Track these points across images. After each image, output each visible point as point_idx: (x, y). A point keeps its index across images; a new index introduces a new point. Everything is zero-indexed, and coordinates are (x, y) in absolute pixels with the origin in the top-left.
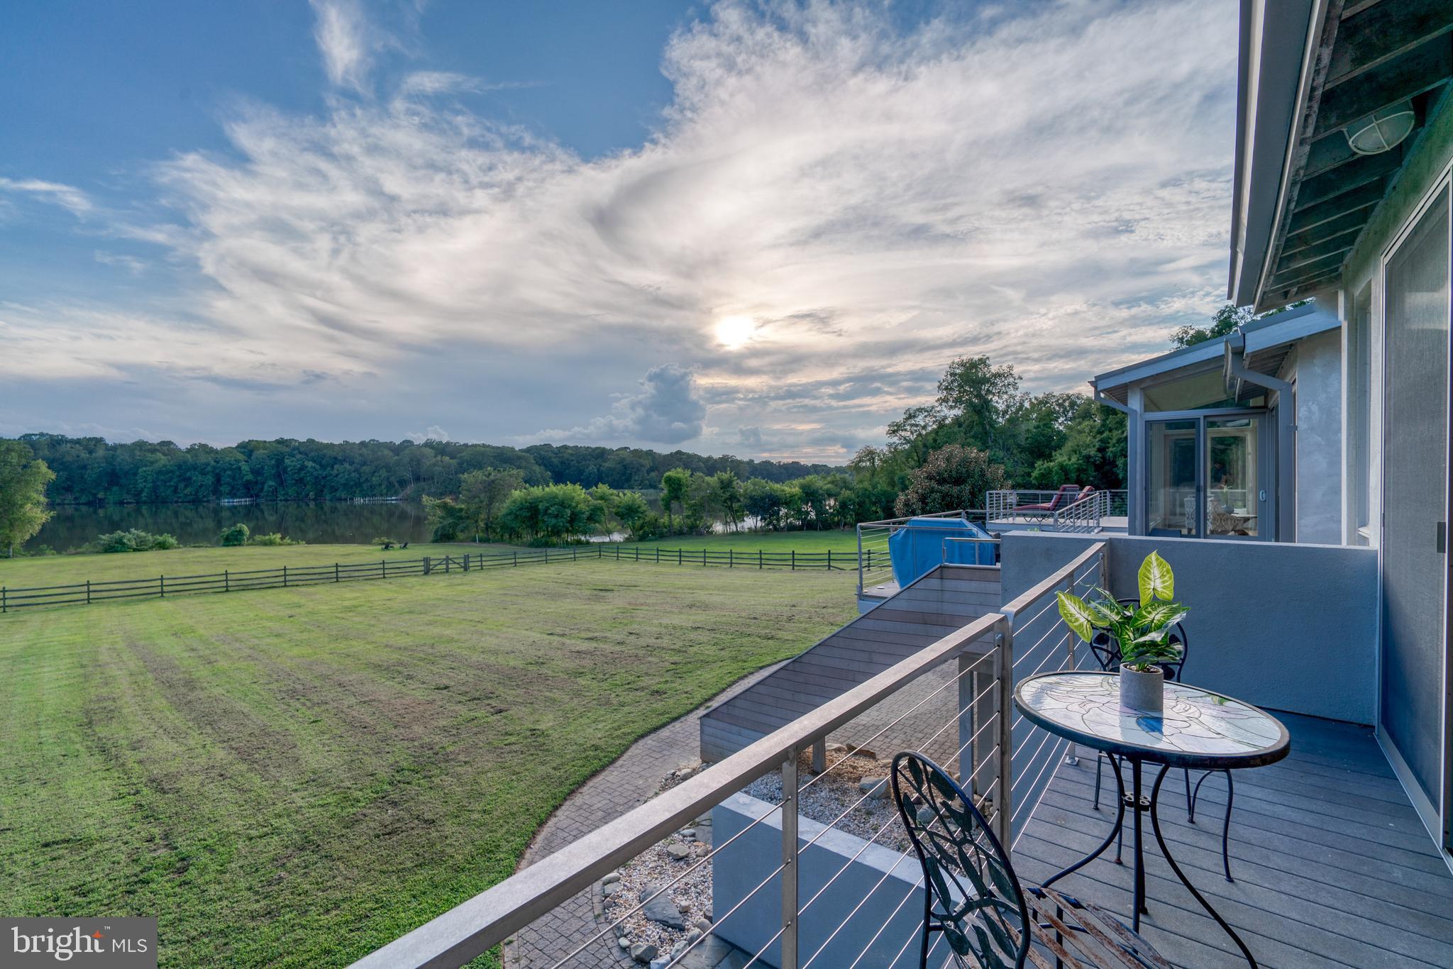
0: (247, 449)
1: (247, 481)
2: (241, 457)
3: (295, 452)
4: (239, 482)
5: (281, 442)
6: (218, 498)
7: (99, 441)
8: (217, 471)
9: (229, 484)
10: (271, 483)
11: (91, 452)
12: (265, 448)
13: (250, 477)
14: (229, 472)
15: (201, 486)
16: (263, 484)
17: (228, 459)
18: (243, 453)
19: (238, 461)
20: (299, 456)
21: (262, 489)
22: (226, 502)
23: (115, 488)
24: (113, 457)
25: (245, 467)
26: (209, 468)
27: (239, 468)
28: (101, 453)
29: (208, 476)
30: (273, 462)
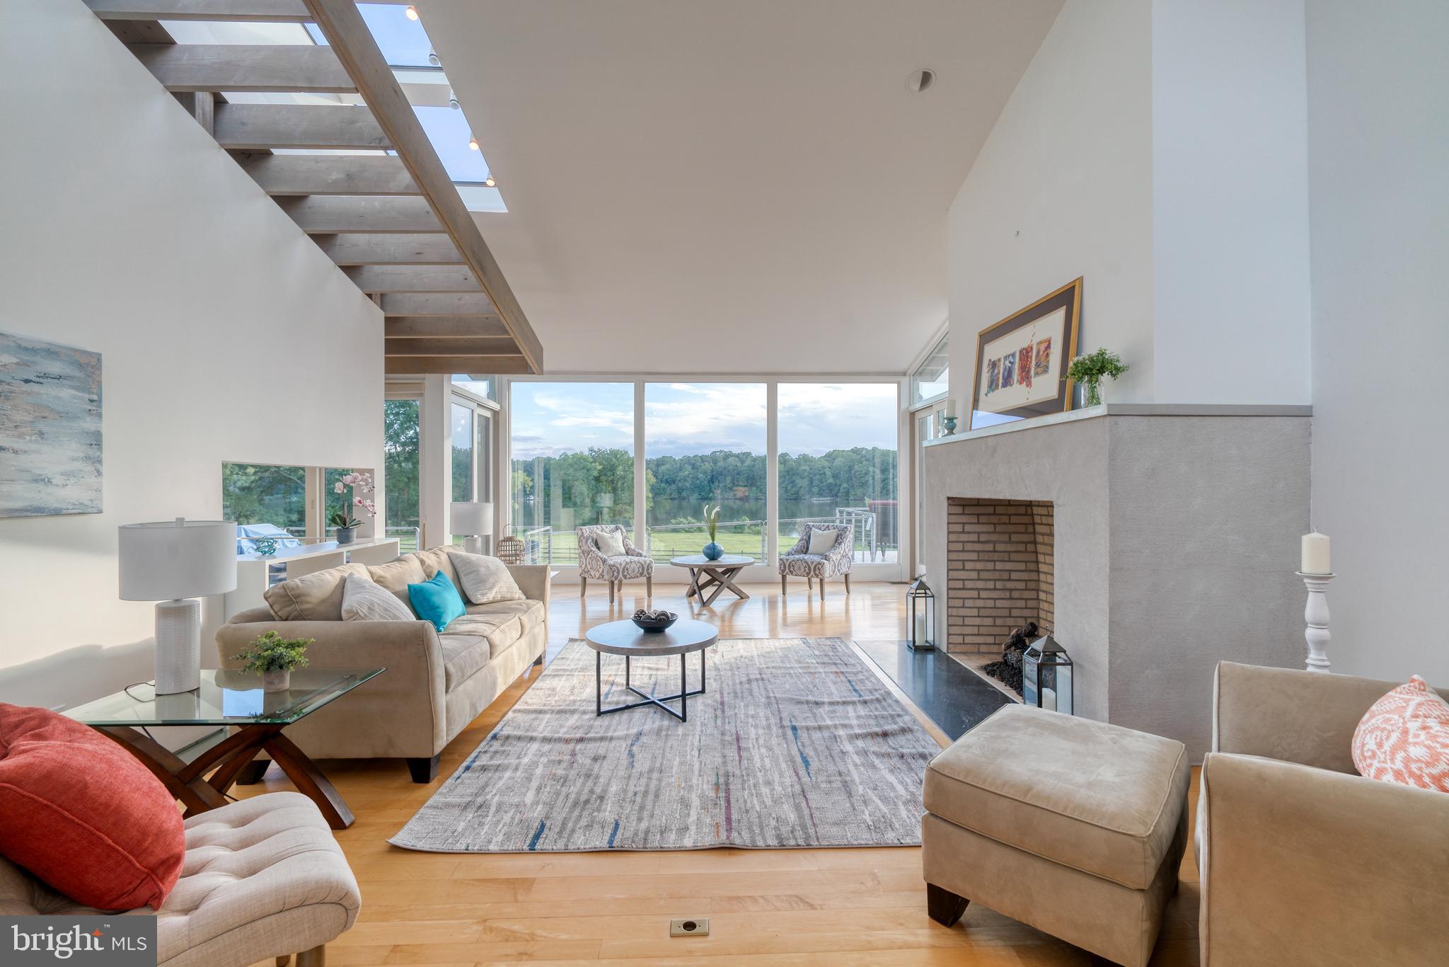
0: (831, 456)
1: (829, 483)
2: (826, 464)
3: (863, 459)
4: (825, 484)
5: (855, 451)
6: (811, 497)
7: (748, 454)
8: (811, 476)
9: (817, 486)
10: (845, 485)
11: (743, 462)
12: (843, 456)
13: (831, 480)
14: (818, 477)
15: (801, 487)
16: (840, 485)
17: (818, 466)
18: (828, 461)
19: (823, 468)
20: (865, 463)
21: (839, 490)
22: (815, 500)
23: (754, 488)
24: (754, 466)
25: (828, 473)
26: (806, 474)
27: (824, 473)
28: (748, 462)
29: (805, 480)
30: (847, 468)
